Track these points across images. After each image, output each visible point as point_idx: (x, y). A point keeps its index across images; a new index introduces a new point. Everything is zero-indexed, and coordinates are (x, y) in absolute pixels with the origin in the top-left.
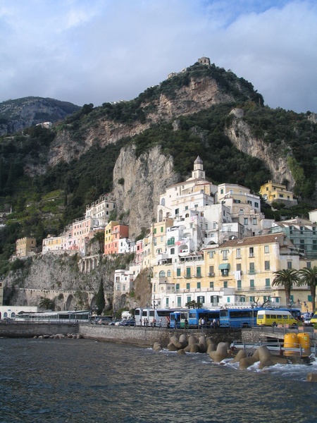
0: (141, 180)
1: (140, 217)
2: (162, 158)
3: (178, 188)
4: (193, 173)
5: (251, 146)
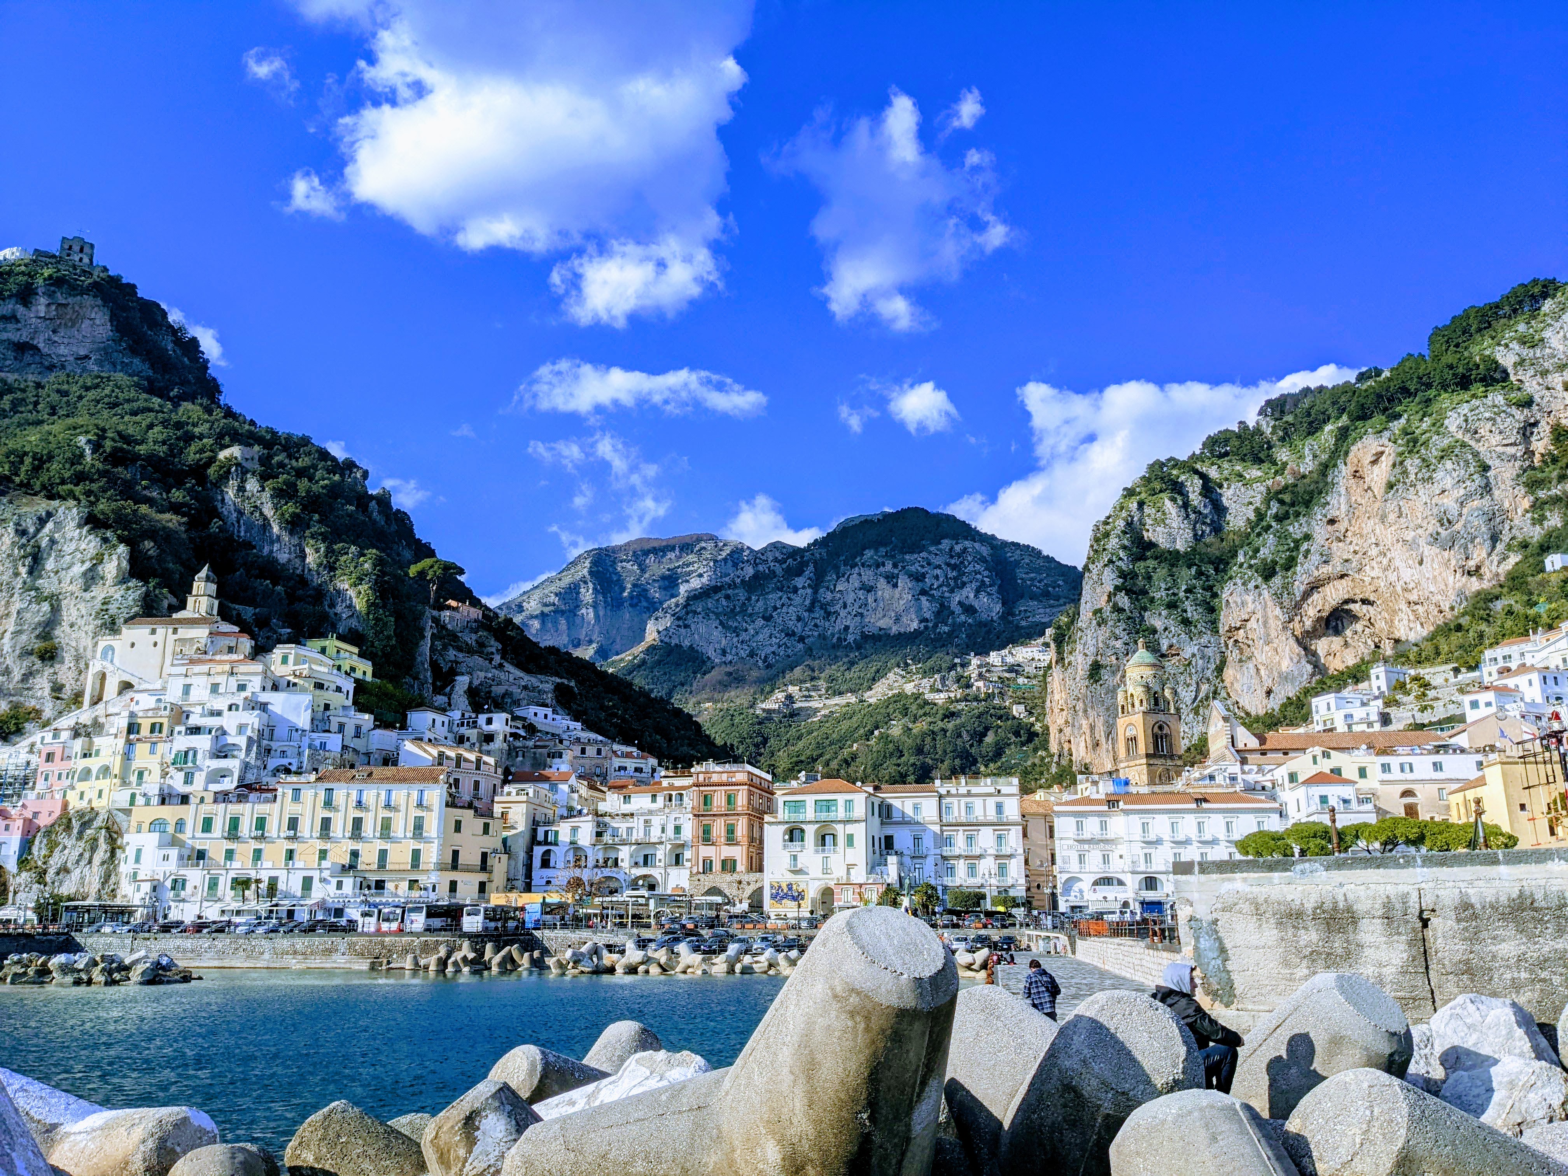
3: (160, 629)
4: (190, 600)
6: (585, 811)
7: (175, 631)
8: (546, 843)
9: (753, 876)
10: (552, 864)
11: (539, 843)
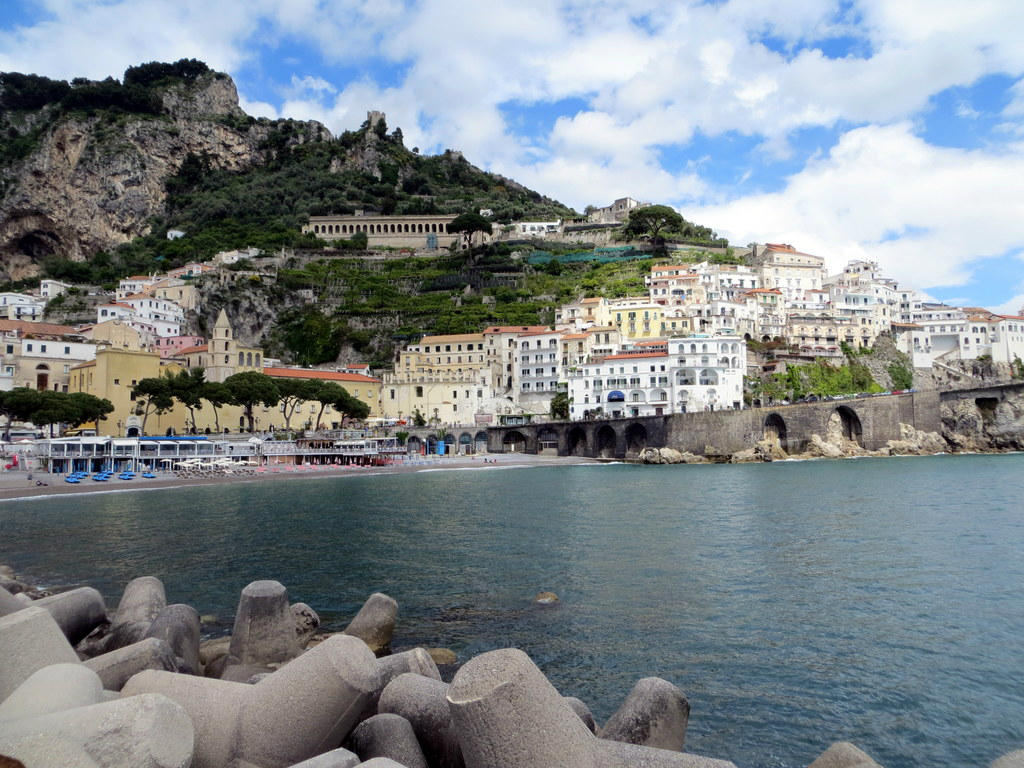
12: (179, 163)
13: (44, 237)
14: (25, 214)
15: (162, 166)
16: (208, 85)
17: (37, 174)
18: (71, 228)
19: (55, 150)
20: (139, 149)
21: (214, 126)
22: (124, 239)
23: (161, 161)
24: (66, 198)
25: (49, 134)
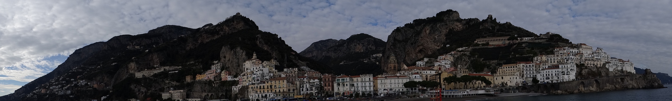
0: (234, 57)
1: (235, 69)
2: (241, 51)
3: (250, 61)
4: (253, 56)
5: (264, 47)
6: (308, 82)
7: (252, 61)
8: (302, 87)
9: (333, 91)
10: (303, 91)
11: (301, 88)
12: (448, 31)
13: (423, 49)
14: (420, 45)
15: (445, 31)
16: (453, 14)
17: (422, 37)
18: (428, 47)
19: (424, 32)
20: (440, 29)
21: (454, 22)
22: (438, 48)
23: (444, 31)
24: (427, 41)
25: (423, 29)
